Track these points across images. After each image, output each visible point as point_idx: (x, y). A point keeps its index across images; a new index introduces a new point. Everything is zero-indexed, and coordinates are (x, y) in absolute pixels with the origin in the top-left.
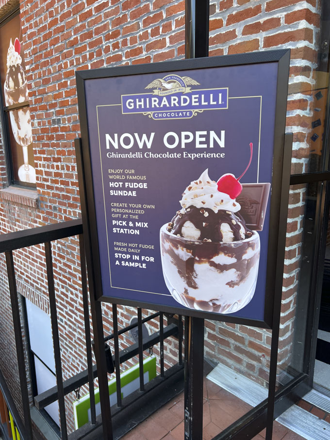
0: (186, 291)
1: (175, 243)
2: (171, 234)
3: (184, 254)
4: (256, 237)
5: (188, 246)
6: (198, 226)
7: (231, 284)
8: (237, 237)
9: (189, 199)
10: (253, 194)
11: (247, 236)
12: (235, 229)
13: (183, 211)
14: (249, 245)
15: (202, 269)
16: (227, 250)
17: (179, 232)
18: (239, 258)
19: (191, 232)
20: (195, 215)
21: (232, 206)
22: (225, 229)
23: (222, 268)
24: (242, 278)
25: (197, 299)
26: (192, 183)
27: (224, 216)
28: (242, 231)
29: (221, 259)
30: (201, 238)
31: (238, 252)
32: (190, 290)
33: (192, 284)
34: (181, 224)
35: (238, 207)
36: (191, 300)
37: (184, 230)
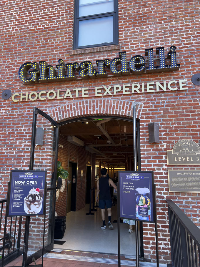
0: (29, 211)
1: (27, 201)
2: (27, 199)
3: (29, 203)
4: (42, 198)
5: (30, 201)
6: (32, 197)
7: (37, 208)
8: (39, 199)
9: (30, 192)
10: (41, 191)
11: (40, 198)
12: (38, 197)
13: (29, 195)
14: (41, 200)
15: (32, 205)
16: (37, 201)
17: (28, 199)
18: (39, 202)
19: (30, 198)
20: (31, 195)
21: (38, 193)
22: (37, 197)
23: (36, 205)
24: (39, 206)
25: (31, 212)
26: (31, 190)
27: (37, 195)
28: (40, 197)
29: (36, 203)
30: (32, 200)
31: (38, 201)
32: (29, 210)
33: (30, 209)
34: (29, 197)
35: (39, 193)
36: (29, 212)
37: (29, 198)
